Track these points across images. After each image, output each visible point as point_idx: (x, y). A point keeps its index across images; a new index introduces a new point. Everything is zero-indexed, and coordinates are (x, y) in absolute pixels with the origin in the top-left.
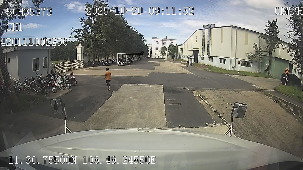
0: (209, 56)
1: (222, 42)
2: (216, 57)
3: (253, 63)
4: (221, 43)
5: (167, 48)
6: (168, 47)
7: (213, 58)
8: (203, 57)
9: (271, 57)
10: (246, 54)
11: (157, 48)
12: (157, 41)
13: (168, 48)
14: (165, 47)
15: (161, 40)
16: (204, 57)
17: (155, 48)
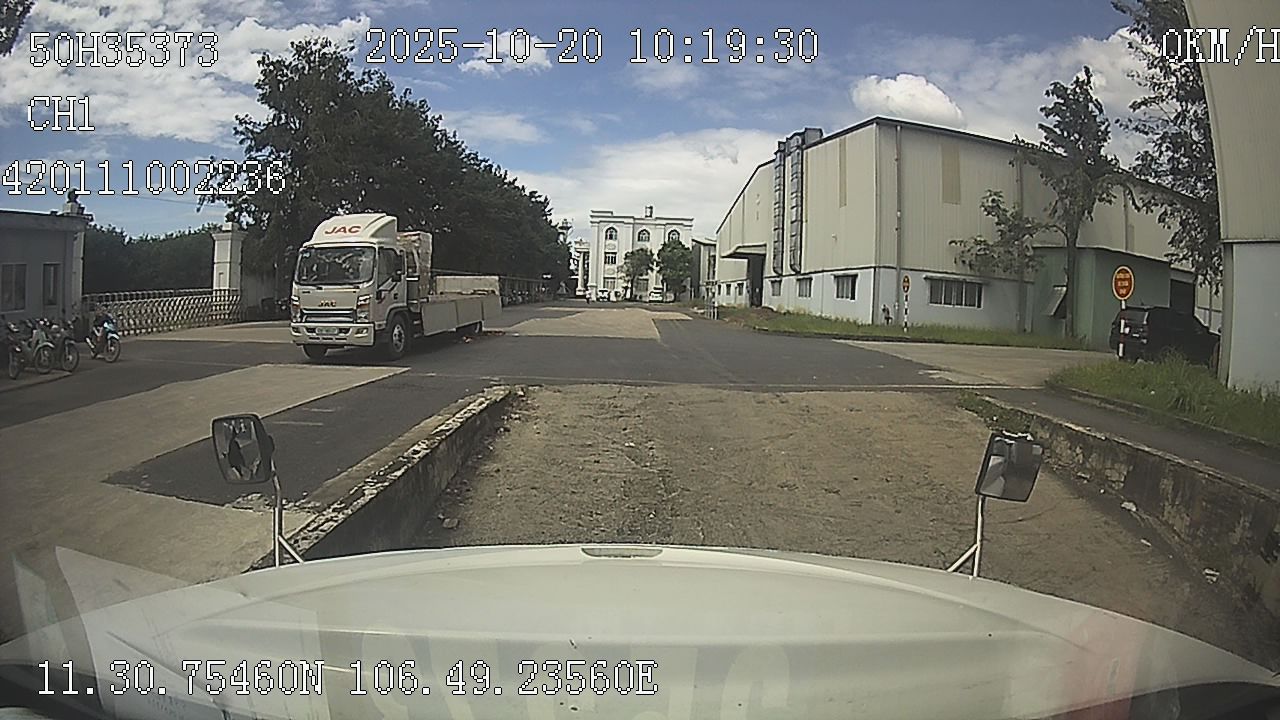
0: (798, 273)
1: (843, 202)
2: (823, 271)
3: (987, 285)
4: (841, 206)
5: (652, 255)
6: (655, 252)
7: (811, 279)
8: (778, 279)
9: (1073, 252)
10: (951, 243)
11: (610, 259)
12: (611, 225)
13: (655, 257)
14: (642, 250)
15: (626, 220)
16: (784, 279)
17: (603, 255)
